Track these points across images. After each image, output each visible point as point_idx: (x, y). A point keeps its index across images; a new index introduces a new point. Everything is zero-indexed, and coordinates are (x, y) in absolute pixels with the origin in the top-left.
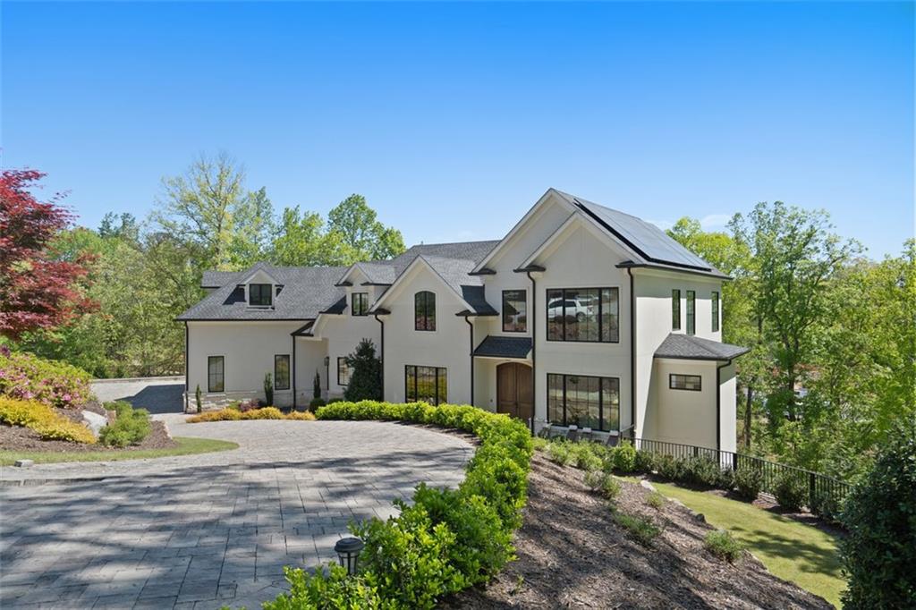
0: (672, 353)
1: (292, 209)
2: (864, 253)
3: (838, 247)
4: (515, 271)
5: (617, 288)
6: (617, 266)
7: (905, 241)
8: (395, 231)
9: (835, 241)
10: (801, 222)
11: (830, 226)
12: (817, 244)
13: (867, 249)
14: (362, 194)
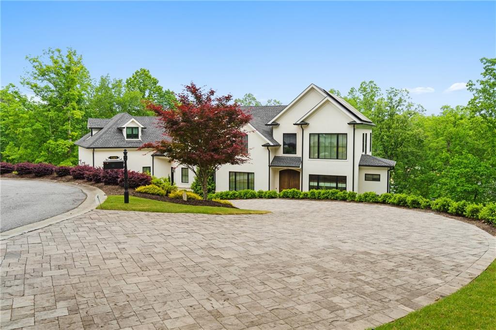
0: (367, 164)
1: (105, 76)
2: (424, 112)
3: (413, 109)
4: (294, 124)
5: (347, 134)
6: (348, 124)
7: (441, 107)
8: (171, 91)
9: (411, 105)
10: (395, 95)
11: (409, 98)
12: (402, 107)
13: (426, 110)
14: (146, 69)
